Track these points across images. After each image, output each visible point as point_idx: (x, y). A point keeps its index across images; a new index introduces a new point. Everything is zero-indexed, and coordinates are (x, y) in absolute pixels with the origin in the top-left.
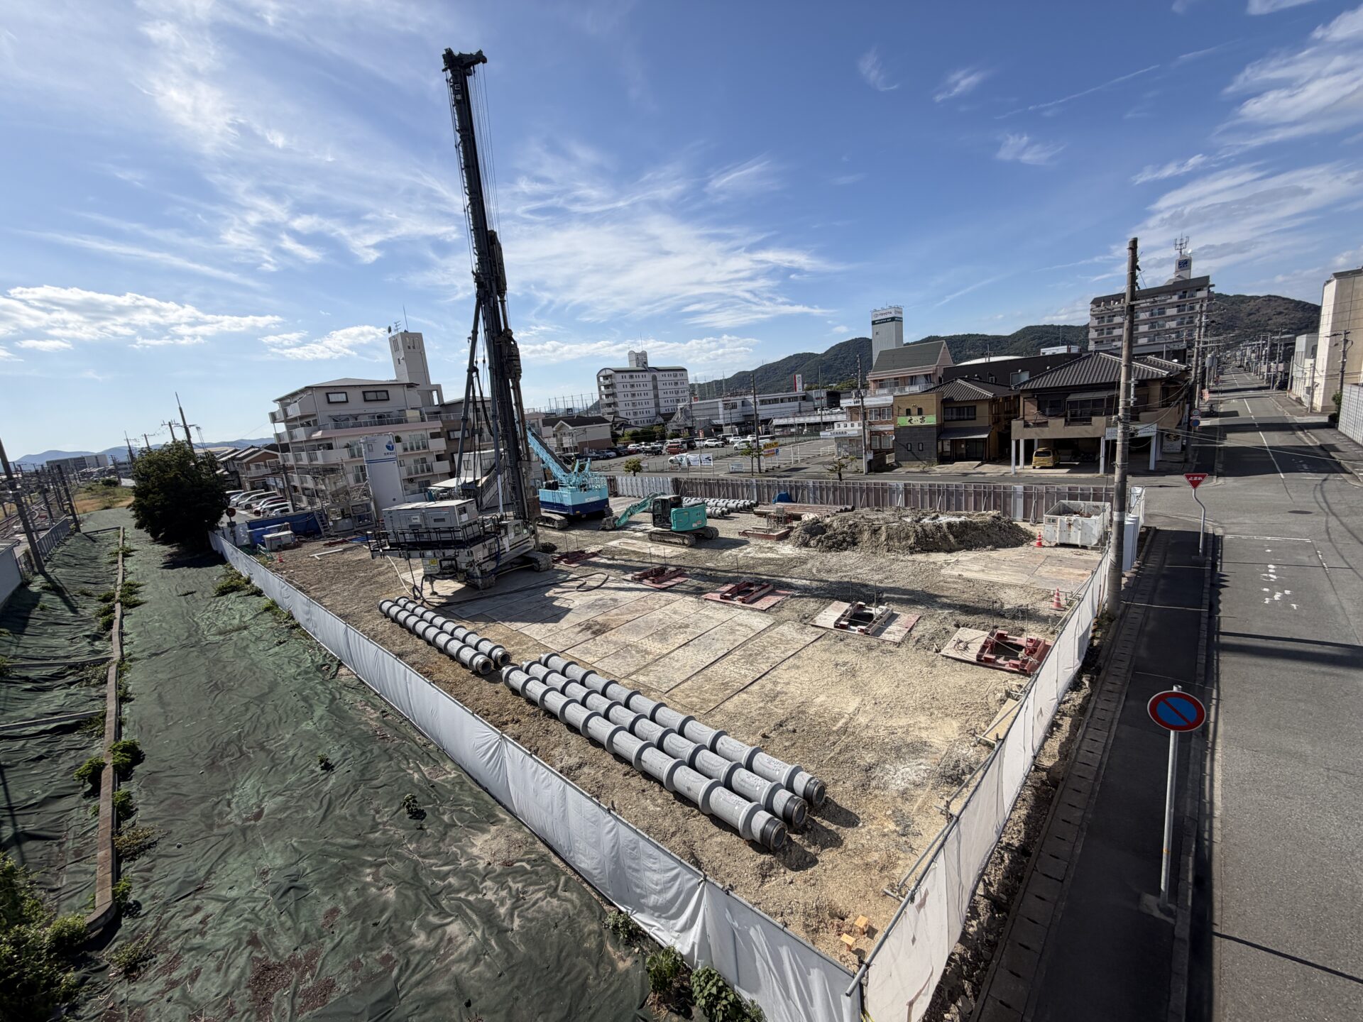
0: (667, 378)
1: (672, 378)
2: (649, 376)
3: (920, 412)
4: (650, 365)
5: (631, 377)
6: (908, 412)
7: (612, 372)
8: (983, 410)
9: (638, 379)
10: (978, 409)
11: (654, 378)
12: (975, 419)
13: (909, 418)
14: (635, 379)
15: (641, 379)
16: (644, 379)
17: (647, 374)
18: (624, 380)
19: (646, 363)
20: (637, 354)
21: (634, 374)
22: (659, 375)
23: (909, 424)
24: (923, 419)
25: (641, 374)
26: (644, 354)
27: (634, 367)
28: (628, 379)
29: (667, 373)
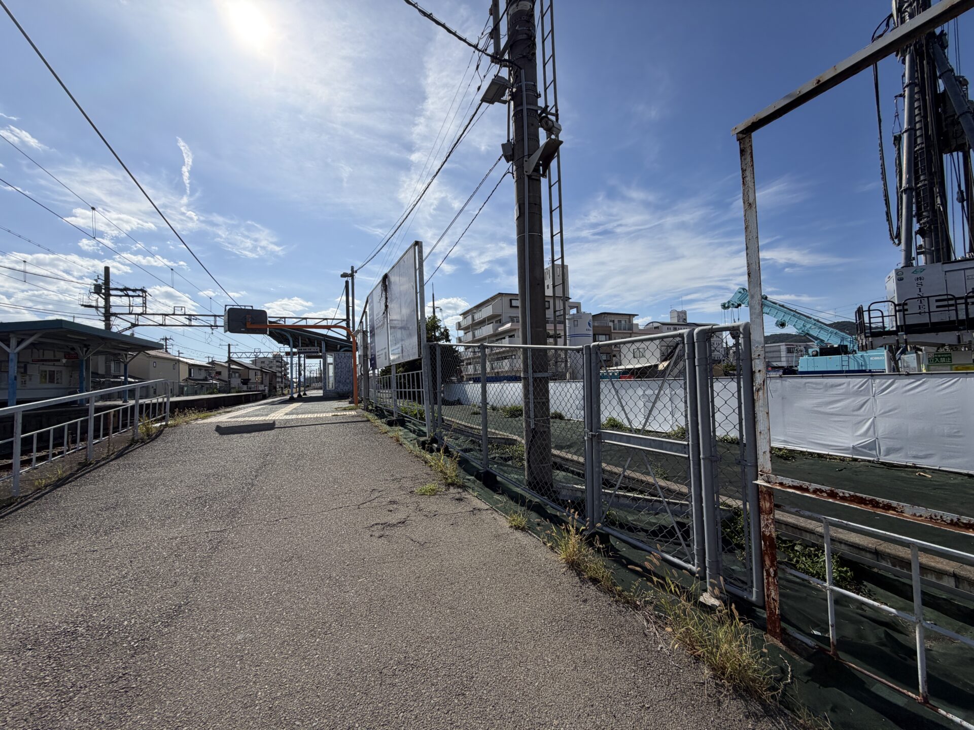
4: (689, 321)
5: (675, 329)
7: (659, 324)
17: (686, 327)
19: (685, 319)
20: (678, 312)
21: (678, 327)
25: (683, 327)
26: (684, 313)
27: (675, 321)
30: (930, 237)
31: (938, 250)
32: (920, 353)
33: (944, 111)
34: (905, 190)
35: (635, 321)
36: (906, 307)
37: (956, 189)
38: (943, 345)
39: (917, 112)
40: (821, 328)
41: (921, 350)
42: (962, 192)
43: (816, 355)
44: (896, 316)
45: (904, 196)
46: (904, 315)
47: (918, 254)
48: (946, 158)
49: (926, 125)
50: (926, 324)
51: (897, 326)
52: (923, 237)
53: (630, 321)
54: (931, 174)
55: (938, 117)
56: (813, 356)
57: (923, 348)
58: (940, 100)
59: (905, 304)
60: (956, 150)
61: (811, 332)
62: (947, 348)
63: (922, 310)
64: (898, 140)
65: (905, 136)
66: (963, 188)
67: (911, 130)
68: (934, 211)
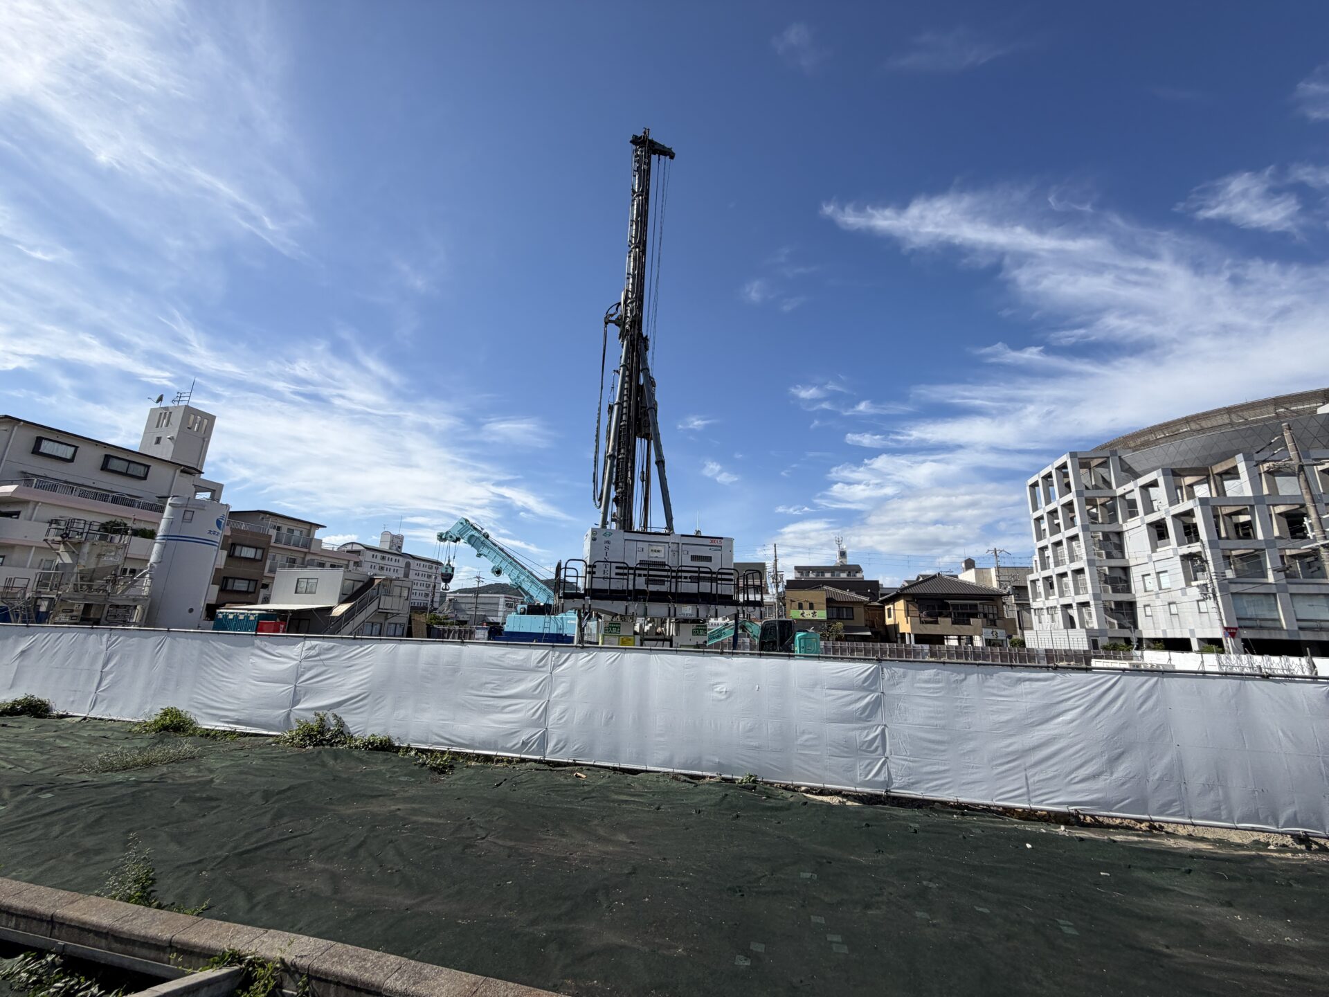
0: (421, 569)
1: (427, 569)
2: (402, 562)
3: (811, 607)
4: (403, 551)
5: (383, 558)
6: (800, 607)
7: (361, 548)
8: (859, 611)
9: (389, 563)
10: (855, 609)
11: (408, 565)
12: (853, 619)
13: (801, 611)
14: (386, 562)
15: (393, 563)
16: (396, 564)
17: (401, 559)
18: (374, 560)
19: (400, 547)
20: (393, 536)
21: (387, 556)
22: (413, 563)
23: (801, 617)
24: (814, 613)
25: (394, 557)
26: (401, 538)
27: (386, 547)
28: (378, 560)
29: (422, 563)
30: (621, 507)
31: (624, 520)
32: (600, 620)
33: (641, 400)
34: (610, 456)
35: (318, 534)
36: (594, 570)
37: (640, 470)
38: (617, 615)
39: (625, 393)
40: (532, 582)
41: (601, 618)
42: (643, 472)
43: (523, 613)
44: (586, 577)
45: (609, 461)
46: (592, 577)
47: (612, 520)
48: (638, 440)
49: (630, 405)
50: (605, 591)
51: (585, 590)
52: (617, 506)
53: (309, 533)
54: (628, 450)
55: (637, 403)
56: (521, 613)
57: (603, 615)
58: (640, 389)
59: (594, 566)
60: (644, 437)
61: (524, 586)
62: (618, 617)
63: (606, 575)
64: (611, 408)
65: (616, 408)
66: (645, 470)
67: (620, 404)
68: (626, 484)
